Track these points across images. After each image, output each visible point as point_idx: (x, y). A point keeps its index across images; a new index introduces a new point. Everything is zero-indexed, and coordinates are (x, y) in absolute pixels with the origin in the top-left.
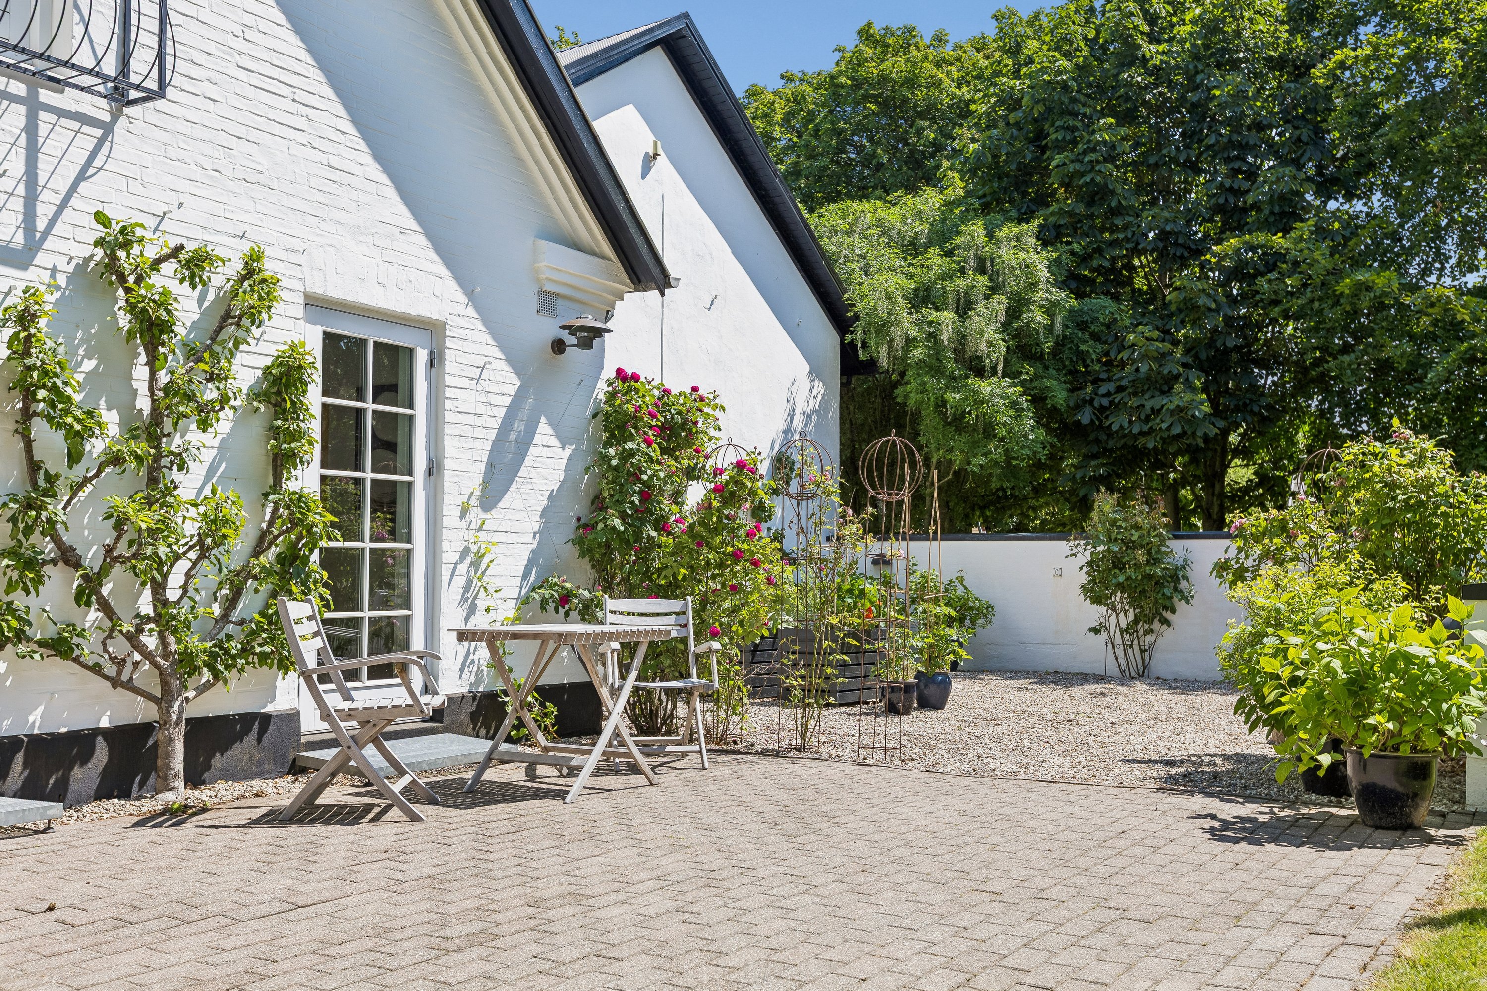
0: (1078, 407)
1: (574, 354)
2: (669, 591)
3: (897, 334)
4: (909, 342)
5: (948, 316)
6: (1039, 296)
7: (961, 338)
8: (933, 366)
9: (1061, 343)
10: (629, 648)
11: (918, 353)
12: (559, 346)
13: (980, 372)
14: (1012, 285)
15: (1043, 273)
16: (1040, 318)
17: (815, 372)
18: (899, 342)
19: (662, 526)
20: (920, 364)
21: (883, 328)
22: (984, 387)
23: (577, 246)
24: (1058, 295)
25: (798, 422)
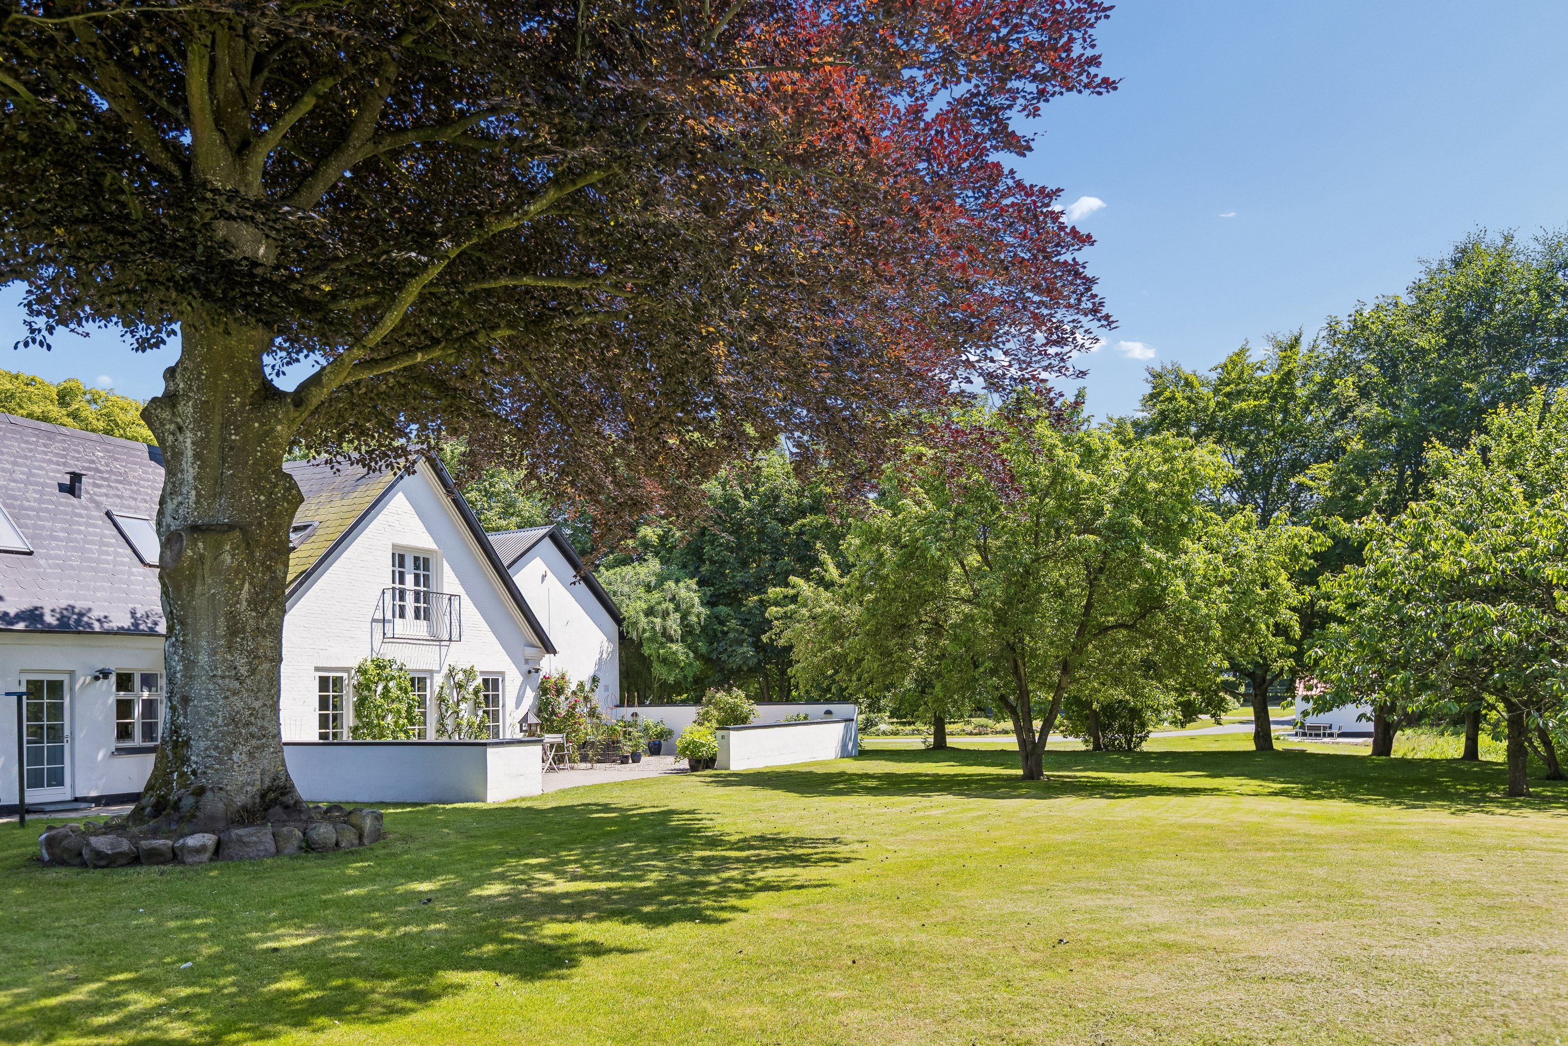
0: (711, 652)
1: (533, 674)
2: (559, 732)
3: (640, 626)
4: (644, 631)
5: (658, 621)
6: (695, 610)
7: (664, 629)
8: (653, 639)
9: (704, 629)
10: (552, 746)
11: (647, 635)
12: (530, 672)
13: (672, 641)
14: (683, 606)
15: (697, 600)
16: (695, 619)
17: (609, 640)
18: (641, 630)
19: (556, 715)
20: (648, 639)
21: (635, 624)
22: (674, 647)
23: (533, 646)
24: (701, 609)
25: (605, 656)
